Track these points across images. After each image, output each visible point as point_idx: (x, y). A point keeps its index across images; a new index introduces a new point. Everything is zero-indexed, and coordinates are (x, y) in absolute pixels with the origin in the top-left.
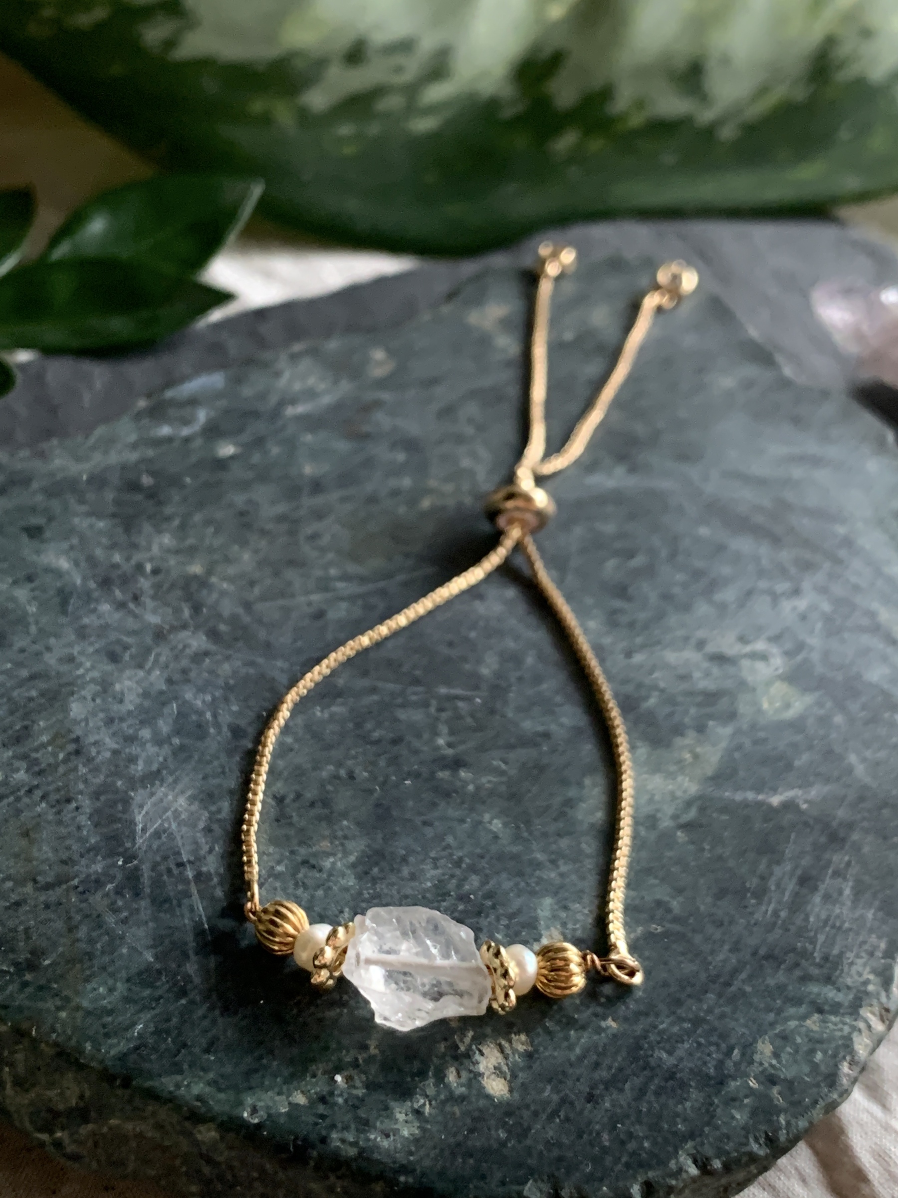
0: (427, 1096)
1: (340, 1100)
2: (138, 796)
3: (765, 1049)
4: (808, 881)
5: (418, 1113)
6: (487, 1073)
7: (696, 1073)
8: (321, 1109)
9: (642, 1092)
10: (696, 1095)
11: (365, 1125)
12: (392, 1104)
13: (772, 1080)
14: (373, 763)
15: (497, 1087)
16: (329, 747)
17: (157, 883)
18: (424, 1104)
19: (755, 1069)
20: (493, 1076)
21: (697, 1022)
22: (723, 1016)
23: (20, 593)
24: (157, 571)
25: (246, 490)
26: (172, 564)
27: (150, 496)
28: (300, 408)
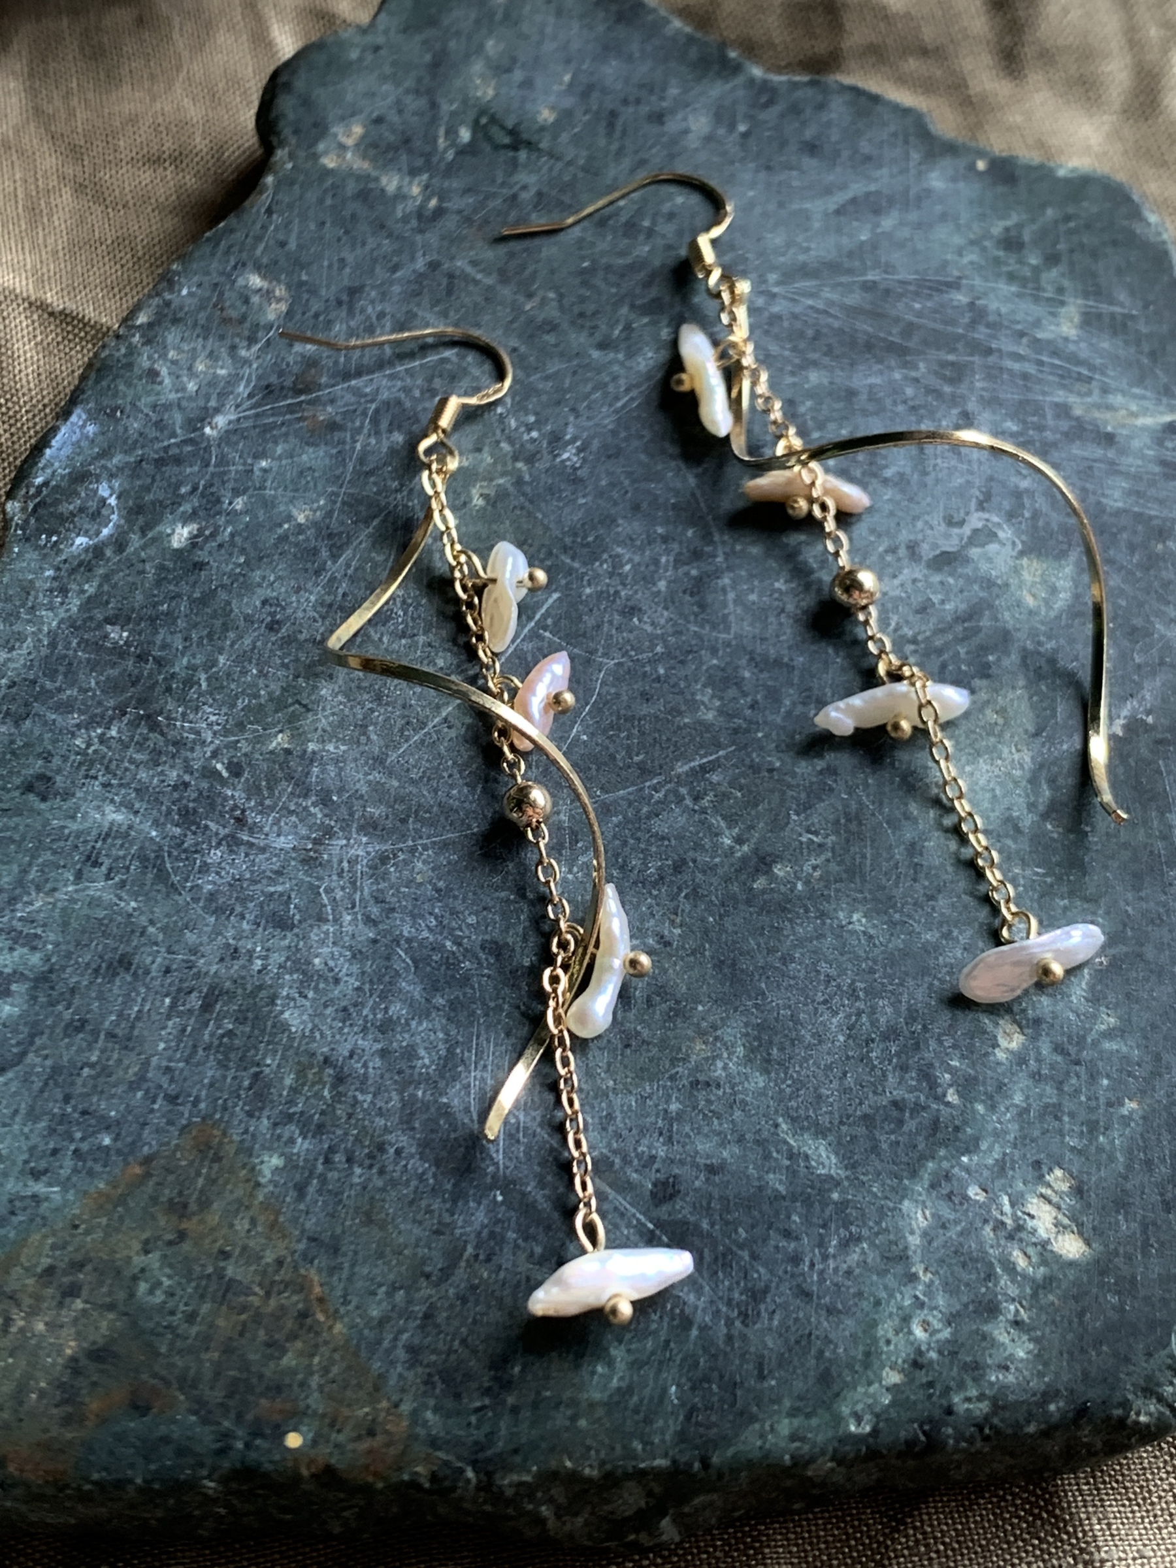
0: (1013, 1300)
1: (933, 1355)
5: (1017, 1323)
6: (1052, 1236)
8: (922, 1376)
11: (976, 1369)
12: (986, 1328)
15: (1071, 1247)
18: (1017, 1311)
20: (1060, 1237)
23: (98, 887)
24: (236, 770)
25: (248, 587)
26: (245, 747)
27: (141, 658)
28: (221, 421)
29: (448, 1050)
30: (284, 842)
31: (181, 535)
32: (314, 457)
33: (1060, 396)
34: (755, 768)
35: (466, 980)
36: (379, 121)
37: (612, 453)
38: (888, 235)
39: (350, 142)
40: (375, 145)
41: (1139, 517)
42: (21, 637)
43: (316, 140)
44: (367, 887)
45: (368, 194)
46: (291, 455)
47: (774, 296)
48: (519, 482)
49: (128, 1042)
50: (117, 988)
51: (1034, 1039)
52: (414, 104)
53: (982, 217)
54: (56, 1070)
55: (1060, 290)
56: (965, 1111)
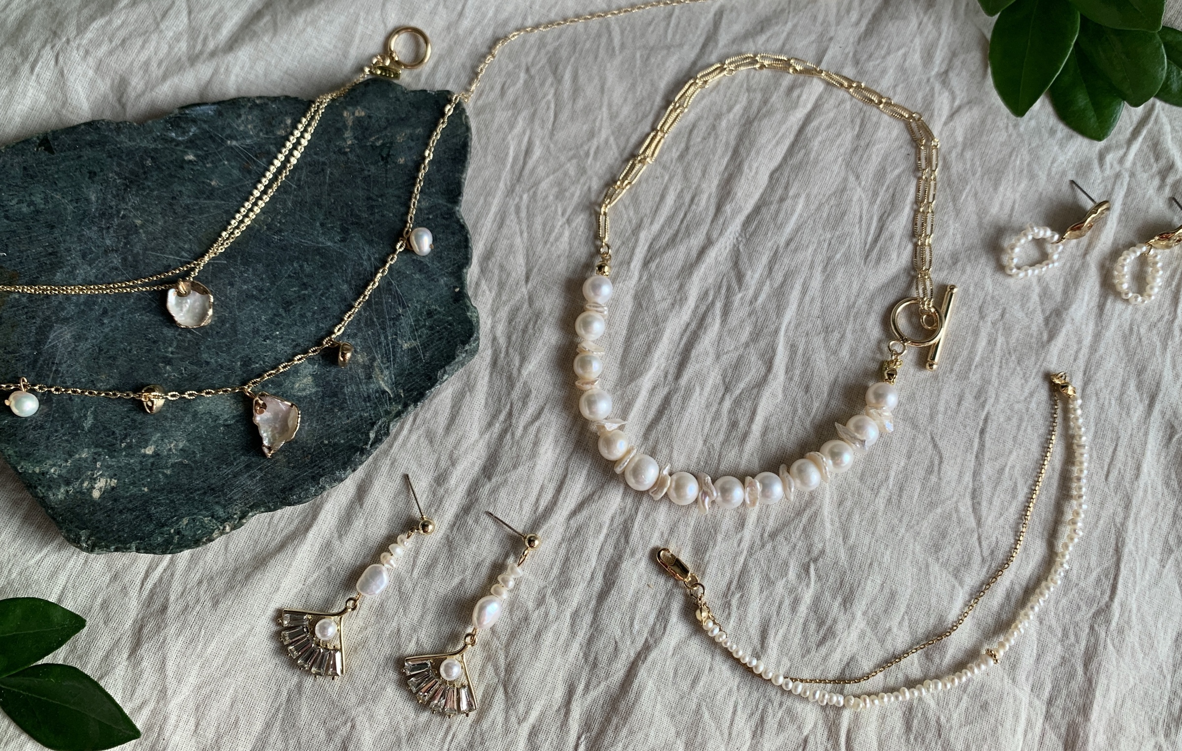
0: (74, 488)
1: (48, 477)
2: (56, 326)
3: (185, 521)
4: (248, 467)
5: (67, 492)
6: (97, 489)
7: (158, 519)
8: (41, 477)
9: (138, 517)
10: (152, 527)
11: (50, 488)
12: (62, 485)
13: (178, 532)
14: (141, 349)
15: (96, 494)
16: (130, 334)
17: (42, 367)
18: (71, 490)
19: (176, 527)
20: (98, 491)
21: (172, 501)
22: (181, 504)
23: (70, 207)
24: (124, 217)
25: (183, 185)
26: (131, 215)
27: (145, 173)
28: (234, 143)
29: (68, 319)
30: (108, 242)
31: (191, 157)
32: (236, 172)
33: (378, 357)
34: (197, 344)
35: (91, 310)
36: (370, 117)
37: (284, 249)
38: (413, 279)
39: (357, 114)
40: (359, 121)
41: (345, 400)
42: (134, 140)
43: (352, 105)
44: (106, 270)
45: (339, 132)
46: (233, 167)
47: (370, 259)
48: (258, 231)
49: (31, 241)
50: (44, 230)
51: (152, 456)
52: (383, 123)
53: (436, 301)
54: (14, 232)
55: (420, 336)
56: (121, 450)
